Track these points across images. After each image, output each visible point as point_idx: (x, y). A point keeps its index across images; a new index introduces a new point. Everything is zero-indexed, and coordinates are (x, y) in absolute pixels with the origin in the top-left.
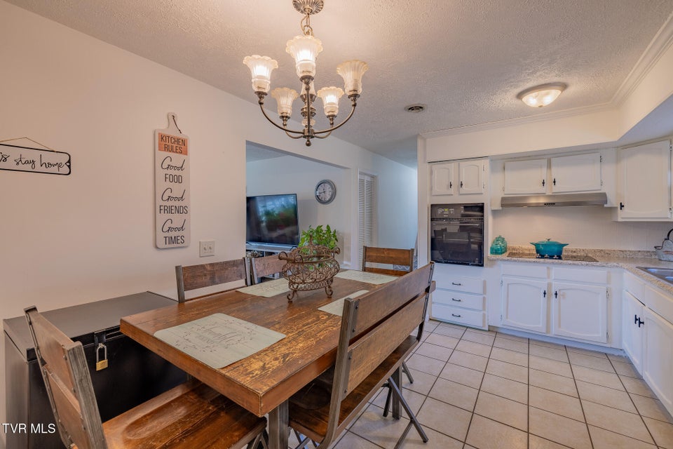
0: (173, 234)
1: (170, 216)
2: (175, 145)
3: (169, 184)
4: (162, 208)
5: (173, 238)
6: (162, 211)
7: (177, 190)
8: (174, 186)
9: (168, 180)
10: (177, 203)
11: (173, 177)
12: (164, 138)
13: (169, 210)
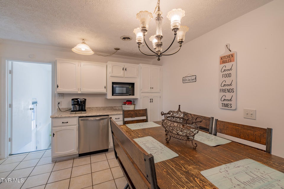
0: (226, 102)
1: (224, 94)
2: (227, 59)
3: (224, 79)
4: (221, 90)
5: (226, 104)
6: (221, 92)
7: (228, 81)
8: (226, 79)
9: (224, 77)
10: (228, 88)
11: (226, 75)
12: (222, 58)
13: (224, 91)
